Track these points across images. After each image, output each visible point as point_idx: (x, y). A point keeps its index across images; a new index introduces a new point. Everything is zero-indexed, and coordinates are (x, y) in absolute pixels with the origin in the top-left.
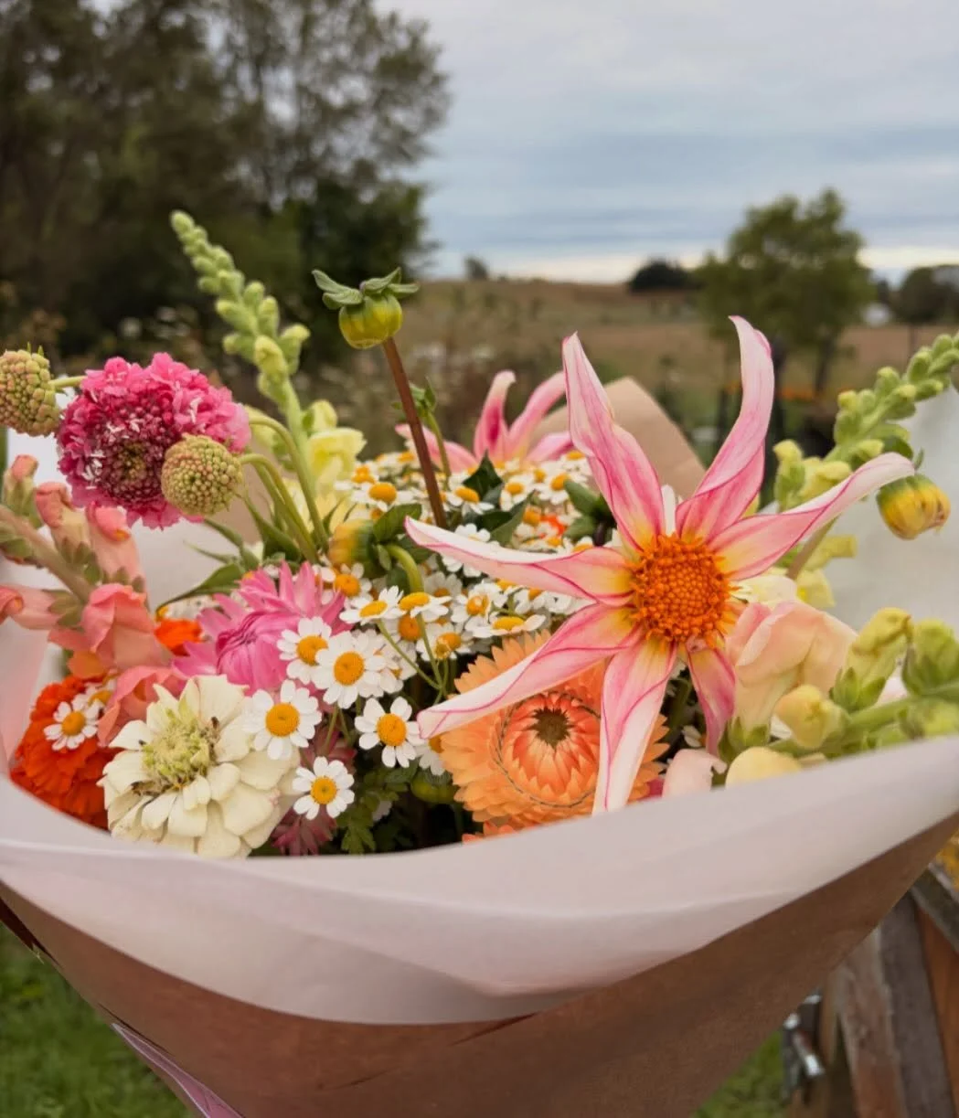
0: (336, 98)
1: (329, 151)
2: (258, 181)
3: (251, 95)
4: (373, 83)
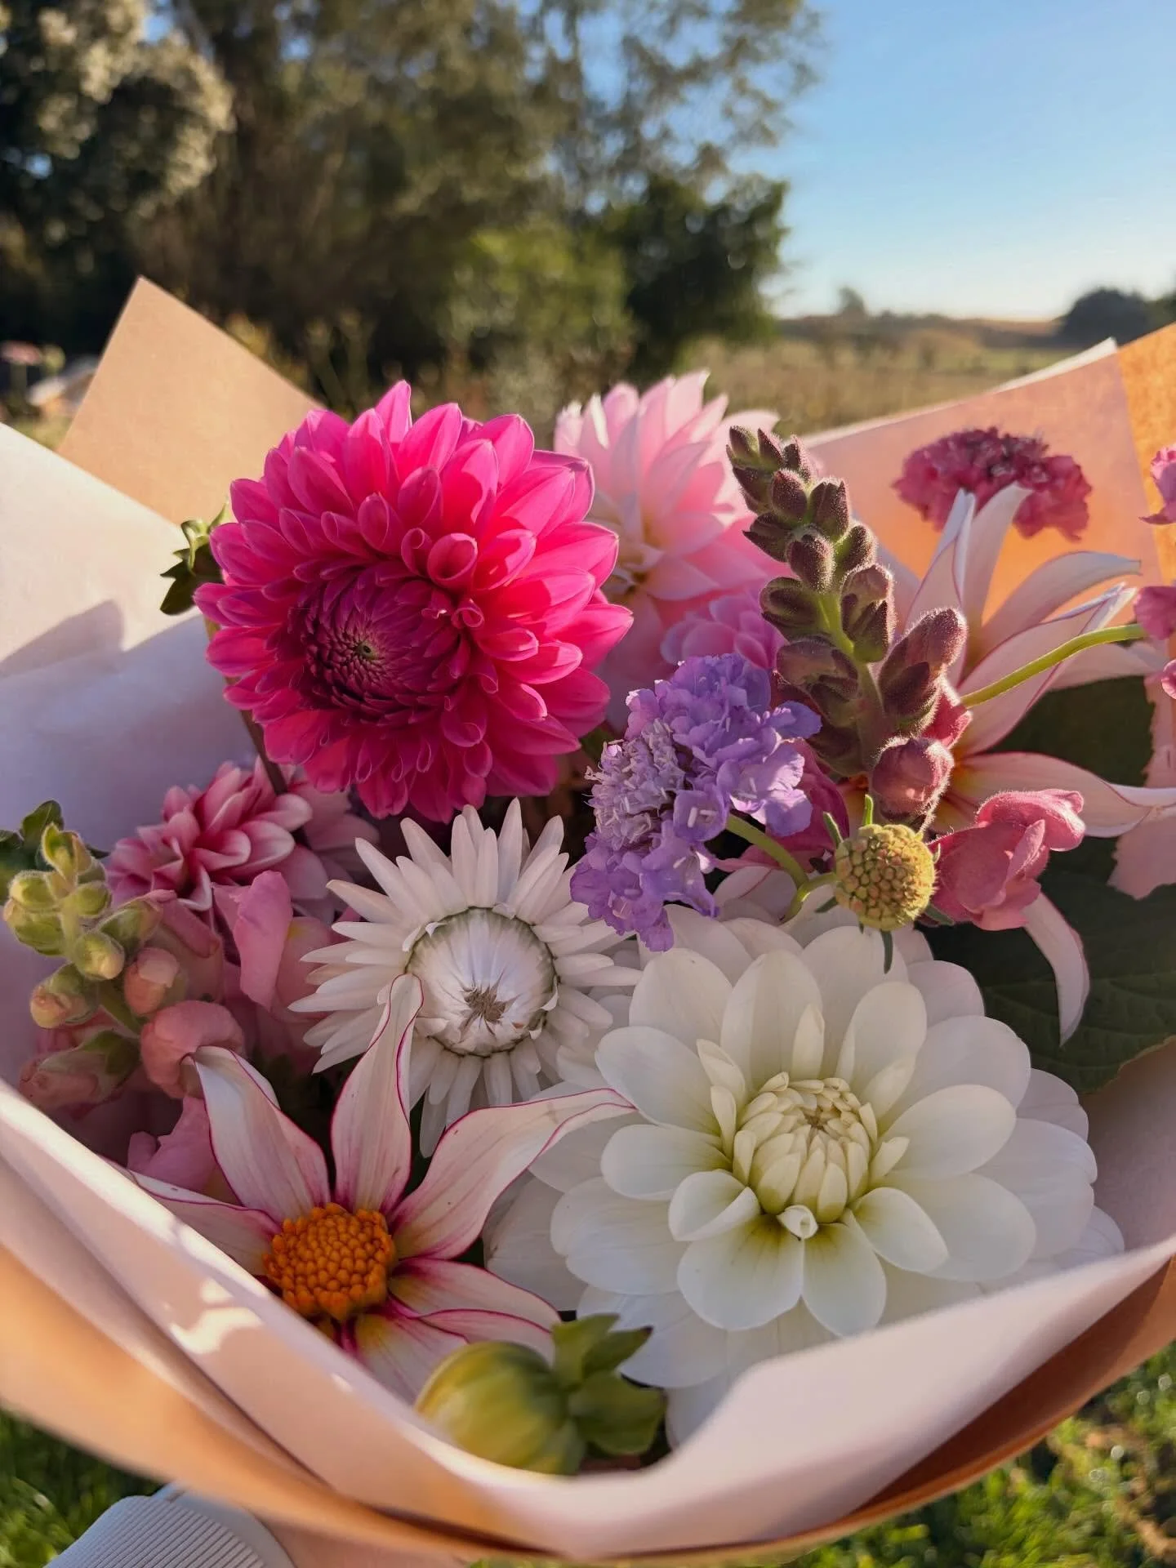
0: (677, 56)
1: (666, 135)
2: (570, 179)
3: (563, 51)
4: (730, 29)
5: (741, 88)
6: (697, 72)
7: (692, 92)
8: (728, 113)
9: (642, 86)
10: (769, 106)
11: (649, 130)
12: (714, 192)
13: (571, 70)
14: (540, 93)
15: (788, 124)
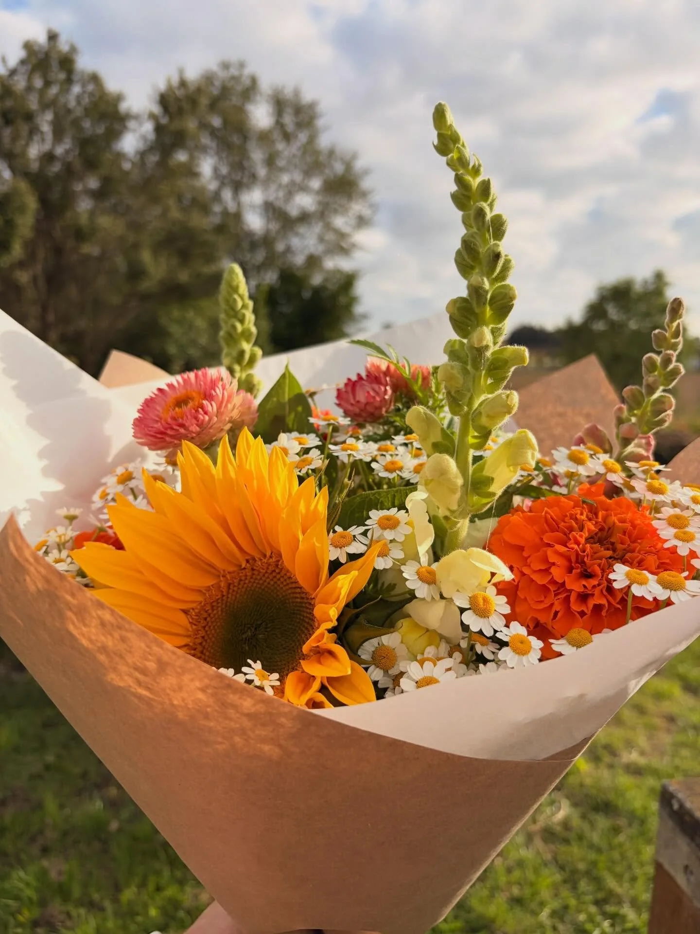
0: (293, 210)
1: (288, 248)
3: (232, 208)
4: (320, 198)
5: (328, 226)
6: (304, 218)
7: (302, 229)
8: (321, 239)
9: (274, 226)
10: (342, 235)
11: (280, 247)
12: (317, 280)
13: (238, 217)
14: (220, 229)
15: (354, 245)
